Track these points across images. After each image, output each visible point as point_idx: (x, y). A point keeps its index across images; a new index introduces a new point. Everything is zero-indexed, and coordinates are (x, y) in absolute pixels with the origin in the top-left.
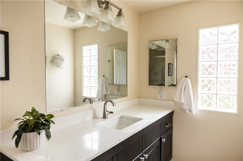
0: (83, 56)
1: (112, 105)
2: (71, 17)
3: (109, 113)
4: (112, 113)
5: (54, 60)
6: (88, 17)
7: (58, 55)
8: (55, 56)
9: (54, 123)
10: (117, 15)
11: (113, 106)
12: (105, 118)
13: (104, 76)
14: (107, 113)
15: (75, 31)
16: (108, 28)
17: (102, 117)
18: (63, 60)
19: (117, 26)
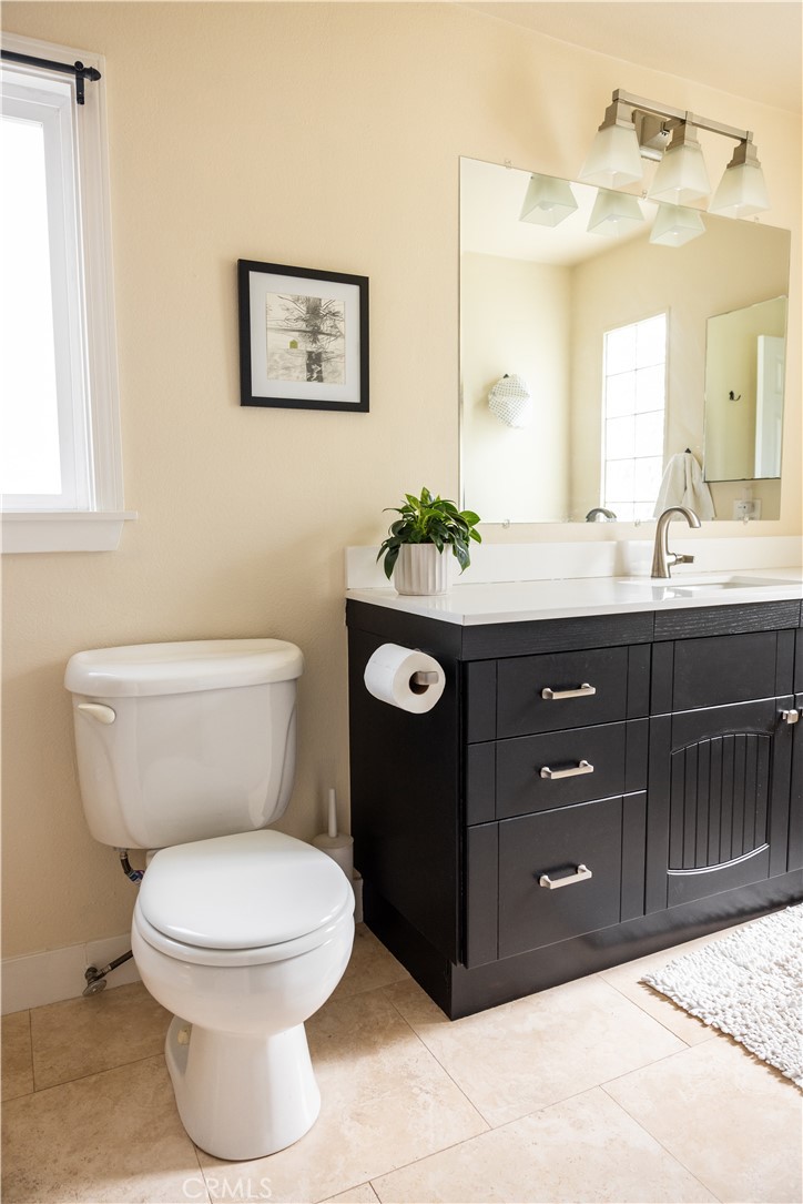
0: (604, 376)
1: (687, 523)
2: (543, 205)
3: (679, 561)
4: (688, 559)
5: (490, 397)
6: (610, 198)
7: (506, 376)
8: (495, 383)
9: (478, 539)
10: (729, 166)
11: (691, 525)
12: (659, 577)
13: (688, 451)
14: (668, 559)
15: (573, 273)
16: (692, 229)
17: (651, 572)
18: (524, 394)
19: (728, 211)
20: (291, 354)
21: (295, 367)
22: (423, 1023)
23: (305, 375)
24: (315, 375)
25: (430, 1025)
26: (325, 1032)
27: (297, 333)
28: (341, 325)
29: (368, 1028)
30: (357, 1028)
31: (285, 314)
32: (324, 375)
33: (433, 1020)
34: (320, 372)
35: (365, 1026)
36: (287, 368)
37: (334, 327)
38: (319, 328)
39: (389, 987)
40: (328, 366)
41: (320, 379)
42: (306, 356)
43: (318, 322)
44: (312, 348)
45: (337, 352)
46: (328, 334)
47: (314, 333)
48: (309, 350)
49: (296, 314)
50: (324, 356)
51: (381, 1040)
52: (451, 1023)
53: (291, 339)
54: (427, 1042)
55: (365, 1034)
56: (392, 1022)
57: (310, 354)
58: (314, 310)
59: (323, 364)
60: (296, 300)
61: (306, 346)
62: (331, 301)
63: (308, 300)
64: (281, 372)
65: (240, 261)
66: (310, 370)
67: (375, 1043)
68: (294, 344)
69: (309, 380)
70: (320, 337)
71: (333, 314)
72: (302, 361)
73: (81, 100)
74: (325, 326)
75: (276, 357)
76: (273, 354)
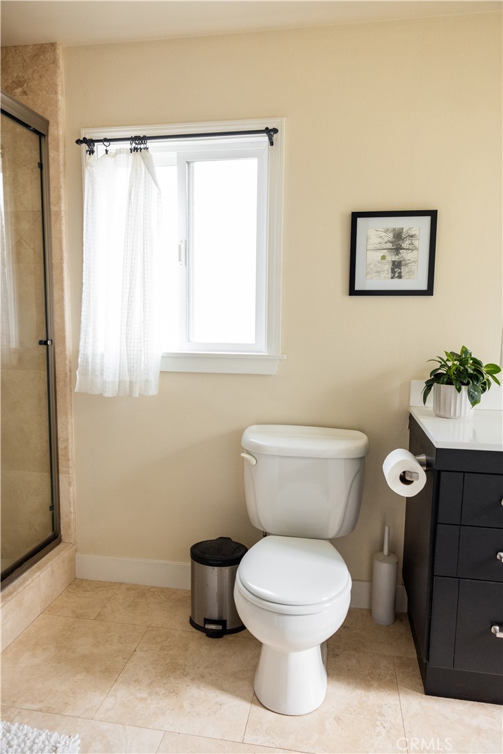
20: (381, 263)
21: (383, 271)
22: (407, 688)
23: (390, 275)
24: (397, 275)
25: (410, 691)
26: (348, 667)
27: (386, 251)
28: (416, 243)
29: (373, 675)
30: (366, 672)
31: (380, 240)
32: (402, 274)
33: (415, 689)
34: (400, 272)
35: (372, 673)
36: (379, 272)
37: (412, 244)
38: (401, 246)
39: (400, 658)
40: (406, 268)
41: (400, 277)
42: (391, 264)
43: (400, 242)
44: (396, 258)
45: (413, 260)
46: (407, 249)
47: (397, 249)
48: (393, 260)
49: (386, 239)
50: (403, 262)
51: (375, 685)
52: (424, 696)
53: (382, 255)
54: (402, 699)
55: (369, 678)
56: (389, 678)
57: (394, 262)
58: (398, 236)
59: (402, 268)
60: (386, 231)
61: (391, 257)
62: (410, 229)
63: (394, 230)
64: (374, 274)
65: (353, 213)
66: (393, 271)
67: (371, 685)
68: (383, 258)
69: (392, 278)
70: (401, 251)
71: (412, 236)
72: (388, 267)
73: (272, 144)
74: (405, 245)
75: (372, 266)
76: (370, 264)
